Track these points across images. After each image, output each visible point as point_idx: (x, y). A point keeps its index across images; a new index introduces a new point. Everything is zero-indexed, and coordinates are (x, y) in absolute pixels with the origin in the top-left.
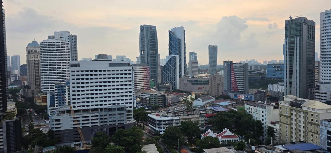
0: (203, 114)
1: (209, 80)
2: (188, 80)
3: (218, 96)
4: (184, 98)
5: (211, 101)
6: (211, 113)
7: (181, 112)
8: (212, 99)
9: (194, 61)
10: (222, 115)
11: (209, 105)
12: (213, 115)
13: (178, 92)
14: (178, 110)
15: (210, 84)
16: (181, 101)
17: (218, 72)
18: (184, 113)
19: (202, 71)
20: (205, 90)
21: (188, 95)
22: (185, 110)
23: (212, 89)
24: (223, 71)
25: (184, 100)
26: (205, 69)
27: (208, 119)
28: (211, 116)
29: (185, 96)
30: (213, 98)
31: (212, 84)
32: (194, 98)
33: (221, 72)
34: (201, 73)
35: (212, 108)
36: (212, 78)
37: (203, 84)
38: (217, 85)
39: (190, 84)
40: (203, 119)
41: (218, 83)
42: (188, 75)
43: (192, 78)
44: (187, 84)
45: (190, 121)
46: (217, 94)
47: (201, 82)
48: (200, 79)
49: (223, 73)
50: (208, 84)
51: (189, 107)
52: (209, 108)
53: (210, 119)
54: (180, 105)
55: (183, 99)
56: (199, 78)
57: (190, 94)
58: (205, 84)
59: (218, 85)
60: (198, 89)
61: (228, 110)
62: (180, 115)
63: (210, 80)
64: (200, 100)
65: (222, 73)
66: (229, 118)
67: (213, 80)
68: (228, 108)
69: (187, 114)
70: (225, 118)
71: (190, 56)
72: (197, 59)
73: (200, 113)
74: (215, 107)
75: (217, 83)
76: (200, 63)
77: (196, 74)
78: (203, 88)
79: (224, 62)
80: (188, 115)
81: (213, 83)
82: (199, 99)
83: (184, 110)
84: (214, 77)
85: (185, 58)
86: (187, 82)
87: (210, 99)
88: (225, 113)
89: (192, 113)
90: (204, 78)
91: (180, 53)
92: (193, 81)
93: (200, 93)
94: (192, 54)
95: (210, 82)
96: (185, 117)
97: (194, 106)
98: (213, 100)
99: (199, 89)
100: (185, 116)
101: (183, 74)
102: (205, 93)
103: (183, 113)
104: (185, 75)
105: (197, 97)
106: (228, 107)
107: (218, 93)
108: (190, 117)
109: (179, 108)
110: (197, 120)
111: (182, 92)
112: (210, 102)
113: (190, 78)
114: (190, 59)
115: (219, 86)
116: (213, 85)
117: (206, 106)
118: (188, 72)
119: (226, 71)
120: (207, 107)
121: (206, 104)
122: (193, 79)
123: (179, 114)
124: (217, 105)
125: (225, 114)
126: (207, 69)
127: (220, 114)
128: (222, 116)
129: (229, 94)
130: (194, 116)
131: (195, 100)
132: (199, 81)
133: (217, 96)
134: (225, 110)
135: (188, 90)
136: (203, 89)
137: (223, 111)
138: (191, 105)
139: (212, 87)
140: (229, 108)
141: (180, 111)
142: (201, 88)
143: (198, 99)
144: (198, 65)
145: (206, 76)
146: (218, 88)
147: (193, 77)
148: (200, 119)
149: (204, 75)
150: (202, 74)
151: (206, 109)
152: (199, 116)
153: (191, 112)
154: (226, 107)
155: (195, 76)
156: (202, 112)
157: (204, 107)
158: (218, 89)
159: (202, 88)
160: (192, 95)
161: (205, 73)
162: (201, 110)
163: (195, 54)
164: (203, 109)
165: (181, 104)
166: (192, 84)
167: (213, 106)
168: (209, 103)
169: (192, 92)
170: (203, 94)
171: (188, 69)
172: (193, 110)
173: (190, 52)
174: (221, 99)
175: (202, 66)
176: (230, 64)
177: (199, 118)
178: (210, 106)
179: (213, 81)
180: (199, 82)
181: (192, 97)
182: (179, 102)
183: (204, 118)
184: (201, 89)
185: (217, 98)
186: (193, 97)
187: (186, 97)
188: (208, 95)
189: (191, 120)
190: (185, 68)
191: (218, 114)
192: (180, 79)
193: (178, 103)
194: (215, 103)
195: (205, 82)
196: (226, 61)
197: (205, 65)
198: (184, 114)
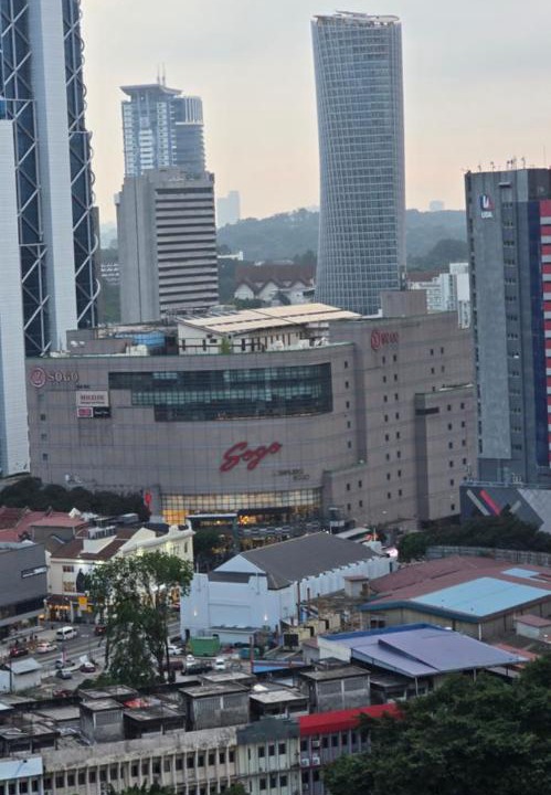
0: (276, 708)
1: (326, 366)
2: (117, 380)
3: (425, 524)
4: (82, 566)
5: (353, 581)
6: (353, 695)
7: (59, 702)
8: (369, 553)
9: (176, 181)
10: (464, 709)
11: (335, 621)
12: (375, 712)
13: (21, 505)
14: (21, 684)
15: (338, 404)
16: (57, 590)
17: (416, 286)
18: (87, 713)
19: (258, 276)
20: (297, 474)
21: (126, 531)
22: (101, 684)
23: (362, 454)
24: (460, 270)
25: (83, 582)
26: (285, 256)
27: (333, 754)
28: (364, 727)
29: (93, 546)
30: (373, 544)
31: (360, 412)
32: (187, 556)
33: (443, 279)
34: (244, 293)
35: (368, 648)
36: (355, 351)
37: (271, 409)
38: (407, 413)
39: (135, 418)
40: (280, 762)
41: (419, 398)
42: (117, 319)
43: (155, 352)
44: (104, 413)
45: (155, 787)
46: (408, 509)
47: (253, 394)
48: (243, 361)
49: (464, 293)
50: (323, 405)
51: (135, 649)
52: (341, 651)
53: (351, 753)
54: (47, 638)
55: (72, 577)
56: (226, 349)
57: (144, 520)
58: (293, 407)
59: (422, 413)
60: (218, 461)
61: (523, 657)
62: (49, 740)
63: (336, 368)
64: (242, 577)
65: (453, 288)
66: (530, 737)
67: (368, 359)
68: (520, 642)
69: (116, 727)
70: (493, 735)
71: (133, 130)
72: (200, 162)
73: (245, 708)
74: (387, 638)
75: (407, 396)
76: (234, 196)
77: (201, 313)
78: (276, 447)
79: (469, 178)
80: (133, 730)
81: (371, 400)
82: (238, 563)
83: (87, 684)
84: (383, 338)
85: (80, 147)
86: (102, 397)
87: (346, 561)
88: (492, 691)
89: (171, 710)
90: (278, 344)
91: (26, 93)
92: (165, 385)
93: (244, 501)
94: (146, 101)
95: (337, 384)
96: (95, 747)
97: (184, 643)
98: (381, 561)
99: (229, 462)
100: (102, 740)
101: (65, 316)
102: (297, 499)
103: (74, 713)
104: (82, 325)
105: (212, 546)
106: (522, 630)
107: (421, 496)
108: (154, 745)
109: (30, 663)
110: (225, 771)
111: (59, 499)
112: (343, 585)
113: (142, 350)
114: (133, 152)
115: (433, 427)
116: (373, 419)
117: (304, 635)
118: (112, 294)
119: (495, 277)
120: (320, 642)
121: (308, 608)
122: (167, 366)
123: (39, 731)
124: (411, 617)
125: (490, 701)
126: (310, 259)
127: (442, 698)
128: (462, 720)
129: (529, 495)
130: (193, 740)
131: (199, 579)
132: (235, 385)
133: (411, 528)
134: (495, 656)
135: (119, 481)
136: (270, 463)
137: (468, 672)
138: (158, 634)
139: (361, 434)
140: (535, 633)
141: (49, 691)
142: (255, 457)
143: (225, 567)
144: (219, 224)
145: (304, 330)
146: (420, 440)
147: (170, 345)
148: (249, 763)
149: (276, 315)
150: (256, 304)
151: (308, 658)
152: (243, 739)
153: (153, 701)
154: (499, 627)
155: (183, 333)
156: (263, 693)
157: (292, 640)
158: (421, 459)
159: (262, 452)
160: (162, 529)
161: (285, 302)
162: (261, 677)
163: (182, 108)
164: (283, 661)
165: (55, 620)
166: (162, 413)
167: (378, 626)
168: (335, 602)
169: (162, 495)
170: (273, 516)
171: (113, 257)
172: (180, 678)
173: (126, 90)
174: (453, 557)
175: (251, 221)
176: (524, 197)
177: (241, 754)
178: (345, 632)
179: (370, 380)
180: (231, 394)
181: (168, 549)
182: (35, 604)
183: (294, 746)
184: (250, 468)
185: (411, 550)
186: (177, 545)
187: (106, 554)
188: (320, 517)
189: (165, 780)
190: (80, 254)
191: (431, 704)
192: (31, 373)
193: (24, 618)
194: (398, 597)
195: (288, 393)
196: (487, 169)
197: (282, 217)
198: (92, 727)
